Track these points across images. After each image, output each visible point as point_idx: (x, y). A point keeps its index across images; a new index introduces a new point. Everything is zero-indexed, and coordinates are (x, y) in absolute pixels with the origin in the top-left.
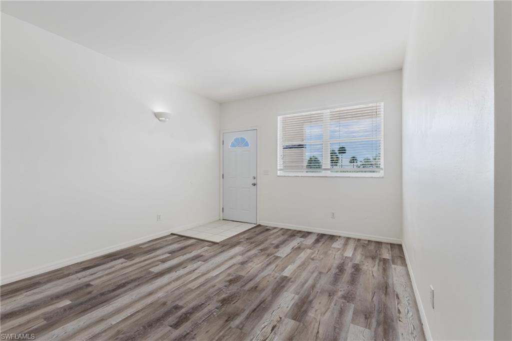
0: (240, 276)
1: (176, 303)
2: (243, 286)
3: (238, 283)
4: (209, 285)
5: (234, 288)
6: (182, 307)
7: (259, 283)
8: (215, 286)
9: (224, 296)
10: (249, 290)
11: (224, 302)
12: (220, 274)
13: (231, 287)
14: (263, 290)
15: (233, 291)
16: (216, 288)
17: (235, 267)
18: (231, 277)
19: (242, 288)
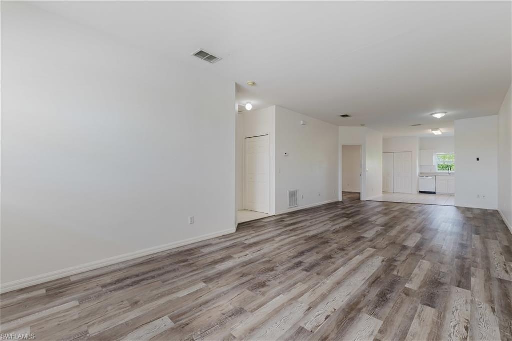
0: (252, 291)
1: (309, 274)
2: (254, 279)
3: (256, 282)
4: (287, 284)
5: (262, 278)
6: (303, 270)
7: (238, 279)
8: (280, 283)
9: (272, 273)
10: (250, 275)
11: (272, 270)
12: (274, 297)
13: (265, 279)
14: (237, 274)
15: (263, 276)
16: (278, 281)
17: (253, 305)
18: (263, 290)
19: (255, 277)
